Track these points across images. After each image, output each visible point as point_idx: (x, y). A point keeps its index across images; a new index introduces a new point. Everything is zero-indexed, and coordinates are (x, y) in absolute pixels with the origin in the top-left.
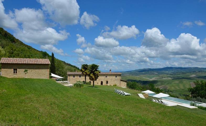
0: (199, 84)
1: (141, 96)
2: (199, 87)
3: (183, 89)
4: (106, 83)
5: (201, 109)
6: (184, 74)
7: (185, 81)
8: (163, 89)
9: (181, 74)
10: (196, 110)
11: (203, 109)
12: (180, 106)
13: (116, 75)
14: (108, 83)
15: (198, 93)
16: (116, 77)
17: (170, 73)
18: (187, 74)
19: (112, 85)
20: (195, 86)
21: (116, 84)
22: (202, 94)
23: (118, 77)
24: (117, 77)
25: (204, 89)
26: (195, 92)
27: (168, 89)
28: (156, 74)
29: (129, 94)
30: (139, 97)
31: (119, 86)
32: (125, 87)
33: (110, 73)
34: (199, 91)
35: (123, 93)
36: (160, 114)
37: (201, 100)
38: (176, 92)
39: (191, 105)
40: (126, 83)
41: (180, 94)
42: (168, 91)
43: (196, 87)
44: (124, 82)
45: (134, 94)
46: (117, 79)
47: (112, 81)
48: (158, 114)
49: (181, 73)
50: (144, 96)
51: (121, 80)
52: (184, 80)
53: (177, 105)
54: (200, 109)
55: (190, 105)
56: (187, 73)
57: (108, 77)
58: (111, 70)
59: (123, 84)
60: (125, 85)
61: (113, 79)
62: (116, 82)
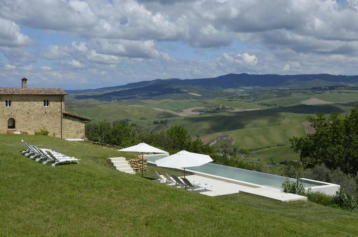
0: (325, 125)
1: (122, 165)
2: (327, 136)
3: (282, 146)
4: (9, 127)
5: (318, 202)
6: (284, 96)
7: (287, 119)
8: (219, 145)
9: (276, 95)
10: (301, 207)
11: (325, 204)
12: (248, 193)
13: (47, 98)
14: (17, 125)
15: (322, 154)
16: (46, 103)
17: (240, 95)
18: (295, 96)
19: (31, 133)
20: (313, 131)
21: (48, 130)
22: (336, 157)
23: (54, 106)
24: (51, 103)
25: (342, 141)
26: (313, 149)
27: (233, 143)
28: (195, 97)
29: (73, 159)
30: (115, 167)
31: (59, 136)
32: (81, 140)
33: (22, 91)
34: (324, 147)
35: (49, 153)
36: (147, 225)
37: (327, 175)
38: (259, 153)
39: (285, 191)
40: (82, 126)
41: (271, 160)
42: (235, 150)
43: (316, 135)
44: (77, 123)
45: (95, 158)
46: (48, 111)
47: (32, 117)
48: (142, 224)
49: (275, 93)
50: (132, 164)
51: (66, 116)
52: (283, 114)
53: (241, 192)
54: (314, 204)
55: (283, 189)
56: (293, 94)
57: (15, 104)
58: (26, 80)
59: (73, 128)
60: (81, 132)
61: (36, 110)
62: (45, 121)
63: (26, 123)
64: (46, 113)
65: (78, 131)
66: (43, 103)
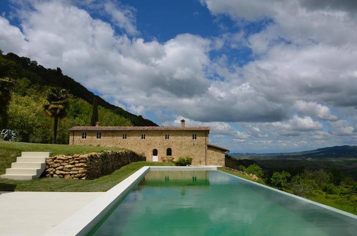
4: (168, 154)
14: (172, 153)
16: (194, 137)
23: (200, 139)
24: (198, 138)
31: (204, 163)
40: (223, 156)
46: (196, 143)
47: (184, 148)
51: (209, 147)
57: (172, 138)
58: (184, 121)
59: (215, 157)
60: (222, 160)
61: (187, 143)
62: (193, 150)
63: (179, 151)
64: (194, 144)
65: (219, 160)
66: (192, 137)
